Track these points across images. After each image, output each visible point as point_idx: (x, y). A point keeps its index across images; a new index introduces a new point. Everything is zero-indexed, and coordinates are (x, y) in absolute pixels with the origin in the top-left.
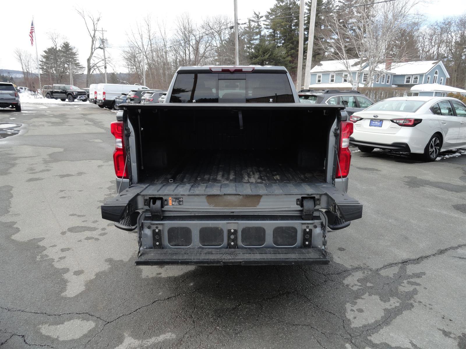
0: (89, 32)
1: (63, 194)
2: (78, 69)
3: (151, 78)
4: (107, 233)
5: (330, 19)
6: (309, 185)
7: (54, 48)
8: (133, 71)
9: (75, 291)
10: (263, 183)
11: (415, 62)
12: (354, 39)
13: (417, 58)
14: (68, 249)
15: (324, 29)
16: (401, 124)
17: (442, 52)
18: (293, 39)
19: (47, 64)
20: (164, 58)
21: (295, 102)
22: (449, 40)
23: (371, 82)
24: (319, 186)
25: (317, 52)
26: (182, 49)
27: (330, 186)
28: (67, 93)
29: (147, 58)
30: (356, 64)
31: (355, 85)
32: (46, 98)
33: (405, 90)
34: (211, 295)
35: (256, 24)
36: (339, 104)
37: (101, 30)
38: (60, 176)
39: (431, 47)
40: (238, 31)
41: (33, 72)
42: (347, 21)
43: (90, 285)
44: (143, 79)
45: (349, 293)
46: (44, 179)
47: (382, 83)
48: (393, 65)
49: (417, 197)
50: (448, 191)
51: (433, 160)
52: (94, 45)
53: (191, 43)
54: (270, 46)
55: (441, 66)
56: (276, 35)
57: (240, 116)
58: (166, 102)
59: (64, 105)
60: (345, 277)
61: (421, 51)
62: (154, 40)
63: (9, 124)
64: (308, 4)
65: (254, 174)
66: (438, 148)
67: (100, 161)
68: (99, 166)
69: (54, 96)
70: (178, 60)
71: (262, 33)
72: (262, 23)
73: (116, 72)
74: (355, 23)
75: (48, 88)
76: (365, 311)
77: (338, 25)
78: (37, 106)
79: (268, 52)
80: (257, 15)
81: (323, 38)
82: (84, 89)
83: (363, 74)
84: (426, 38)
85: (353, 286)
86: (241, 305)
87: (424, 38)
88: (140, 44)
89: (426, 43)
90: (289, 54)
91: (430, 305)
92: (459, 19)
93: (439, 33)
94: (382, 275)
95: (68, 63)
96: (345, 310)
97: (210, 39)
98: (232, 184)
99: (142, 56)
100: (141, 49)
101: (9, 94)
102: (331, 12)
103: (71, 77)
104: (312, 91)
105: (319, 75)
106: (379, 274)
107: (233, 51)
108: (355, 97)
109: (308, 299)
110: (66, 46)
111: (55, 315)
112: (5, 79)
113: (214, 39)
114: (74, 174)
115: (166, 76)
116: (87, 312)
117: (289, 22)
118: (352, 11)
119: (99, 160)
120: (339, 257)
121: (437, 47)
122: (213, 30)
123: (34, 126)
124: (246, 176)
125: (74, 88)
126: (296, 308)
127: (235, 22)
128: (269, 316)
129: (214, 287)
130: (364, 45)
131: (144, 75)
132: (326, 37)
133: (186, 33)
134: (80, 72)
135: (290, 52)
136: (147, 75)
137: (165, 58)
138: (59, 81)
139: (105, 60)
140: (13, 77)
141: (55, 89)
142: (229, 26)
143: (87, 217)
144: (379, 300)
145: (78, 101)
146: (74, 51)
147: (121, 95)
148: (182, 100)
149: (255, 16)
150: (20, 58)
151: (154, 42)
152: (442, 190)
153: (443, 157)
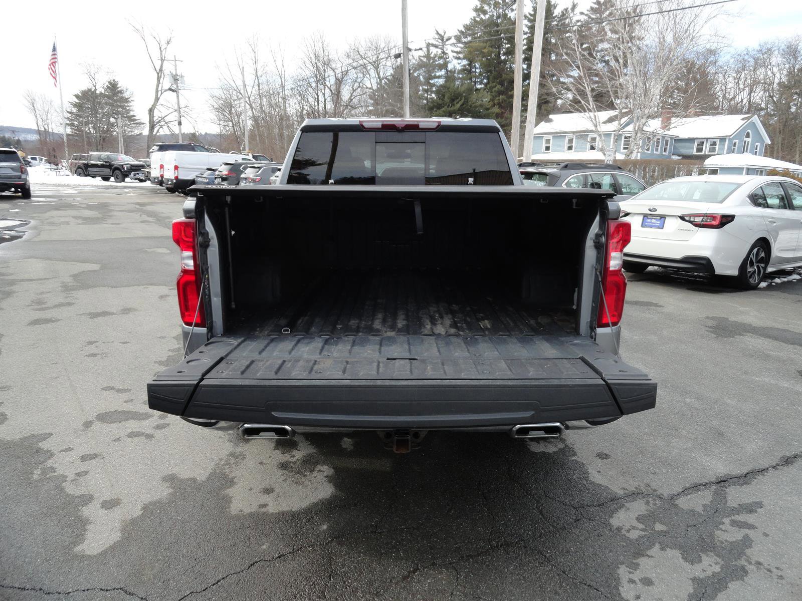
0: (152, 62)
1: (92, 349)
2: (133, 125)
3: (258, 141)
4: (169, 424)
5: (565, 43)
6: (547, 340)
7: (93, 90)
8: (227, 131)
9: (101, 543)
10: (461, 336)
11: (711, 116)
12: (608, 77)
13: (714, 110)
14: (95, 456)
15: (556, 60)
16: (696, 224)
17: (757, 101)
18: (503, 77)
19: (80, 117)
20: (280, 107)
21: (513, 185)
22: (768, 80)
23: (637, 150)
24: (567, 342)
25: (544, 99)
26: (311, 92)
27: (588, 342)
28: (113, 167)
29: (252, 108)
30: (611, 120)
31: (609, 155)
32: (75, 175)
33: (695, 165)
34: (362, 549)
35: (440, 51)
36: (586, 187)
37: (174, 59)
38: (90, 314)
39: (738, 91)
40: (409, 63)
41: (55, 131)
42: (596, 46)
43: (131, 529)
44: (245, 144)
45: (623, 546)
46: (61, 320)
47: (655, 152)
48: (674, 121)
49: (732, 354)
50: (786, 343)
51: (755, 288)
52: (160, 85)
53: (328, 83)
54: (463, 89)
55: (756, 123)
56: (474, 70)
57: (418, 210)
58: (280, 183)
59: (107, 188)
60: (613, 512)
61: (720, 98)
62: (264, 76)
63: (7, 220)
64: (528, 17)
65: (442, 317)
66: (763, 265)
67: (164, 287)
68: (161, 297)
69: (90, 173)
70: (305, 112)
71: (450, 67)
72: (449, 49)
73: (198, 132)
74: (609, 49)
75: (80, 158)
76: (656, 583)
77: (580, 53)
78: (61, 189)
79: (459, 99)
80: (440, 35)
81: (553, 75)
82: (143, 160)
83: (623, 137)
84: (729, 77)
85: (628, 531)
86: (419, 569)
87: (727, 77)
88: (240, 83)
89: (730, 85)
90: (496, 102)
91: (777, 568)
92: (786, 44)
93: (751, 68)
94: (681, 507)
95: (116, 116)
96: (618, 580)
97: (360, 75)
98: (402, 338)
99: (243, 105)
100: (242, 92)
101: (11, 168)
102: (568, 32)
103: (121, 140)
104: (538, 165)
105: (548, 138)
106: (677, 505)
107: (399, 96)
108: (613, 176)
109: (545, 556)
110: (113, 87)
111: (59, 593)
112: (7, 143)
113: (368, 76)
114: (115, 312)
115: (284, 138)
116: (122, 586)
117: (496, 48)
118: (604, 30)
119: (162, 285)
120: (599, 472)
121: (748, 92)
122: (365, 61)
123: (52, 224)
124: (428, 321)
125: (124, 159)
126: (524, 577)
127: (403, 46)
128: (473, 594)
129: (368, 533)
130: (624, 87)
131: (247, 137)
132: (559, 74)
133: (319, 64)
134: (136, 132)
135: (497, 98)
136: (252, 137)
137: (282, 108)
138: (100, 147)
139: (179, 110)
140: (20, 139)
141: (92, 160)
142: (393, 53)
143: (133, 393)
144: (681, 560)
145: (132, 181)
146: (126, 95)
147: (206, 172)
148: (312, 180)
149: (437, 36)
150: (33, 106)
151: (264, 80)
152: (775, 343)
153: (770, 281)
